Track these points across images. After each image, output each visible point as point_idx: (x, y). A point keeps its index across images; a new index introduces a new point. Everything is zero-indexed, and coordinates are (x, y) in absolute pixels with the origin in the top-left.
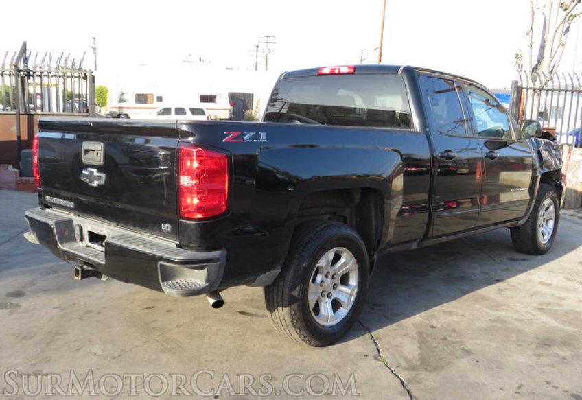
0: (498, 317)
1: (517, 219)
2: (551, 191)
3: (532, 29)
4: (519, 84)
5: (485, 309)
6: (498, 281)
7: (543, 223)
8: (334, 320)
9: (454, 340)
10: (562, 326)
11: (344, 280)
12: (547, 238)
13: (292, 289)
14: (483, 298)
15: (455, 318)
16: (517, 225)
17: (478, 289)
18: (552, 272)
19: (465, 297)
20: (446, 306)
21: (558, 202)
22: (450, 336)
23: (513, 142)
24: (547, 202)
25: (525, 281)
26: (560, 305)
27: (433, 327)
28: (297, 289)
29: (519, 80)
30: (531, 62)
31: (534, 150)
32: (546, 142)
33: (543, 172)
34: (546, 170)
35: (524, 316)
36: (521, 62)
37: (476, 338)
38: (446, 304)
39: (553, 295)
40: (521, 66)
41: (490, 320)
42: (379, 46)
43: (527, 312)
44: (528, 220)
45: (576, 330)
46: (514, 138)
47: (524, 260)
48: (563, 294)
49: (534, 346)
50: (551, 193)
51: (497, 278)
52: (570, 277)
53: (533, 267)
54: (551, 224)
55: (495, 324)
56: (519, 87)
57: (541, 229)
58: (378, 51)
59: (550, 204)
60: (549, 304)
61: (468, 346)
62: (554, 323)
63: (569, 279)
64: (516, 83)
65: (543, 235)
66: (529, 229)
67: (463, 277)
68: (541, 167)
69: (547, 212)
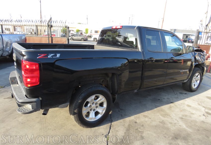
0: (163, 121)
1: (184, 80)
2: (199, 70)
3: (207, 12)
4: (199, 31)
5: (160, 116)
6: (172, 103)
7: (195, 81)
8: (95, 119)
9: (140, 130)
10: (187, 128)
11: (101, 105)
12: (196, 86)
13: (74, 110)
14: (162, 110)
15: (147, 119)
16: (184, 82)
17: (162, 106)
18: (194, 100)
19: (155, 109)
20: (146, 113)
21: (202, 74)
22: (140, 128)
23: (184, 54)
24: (197, 74)
25: (181, 104)
26: (191, 117)
27: (136, 123)
28: (76, 110)
29: (199, 29)
30: (206, 23)
31: (193, 56)
32: (199, 53)
33: (196, 64)
34: (197, 63)
35: (174, 121)
36: (202, 23)
37: (149, 131)
38: (146, 112)
39: (190, 111)
40: (202, 24)
41: (159, 122)
42: (163, 18)
43: (176, 119)
44: (188, 81)
45: (192, 131)
46: (184, 52)
47: (186, 94)
48: (194, 112)
49: (171, 138)
50: (199, 71)
51: (172, 101)
52: (200, 103)
53: (187, 98)
54: (198, 82)
55: (160, 124)
56: (199, 32)
57: (194, 83)
58: (163, 19)
59: (198, 75)
60: (186, 116)
61: (144, 135)
62: (184, 126)
63: (199, 104)
64: (198, 30)
65: (195, 85)
66: (188, 84)
67: (159, 99)
68: (195, 62)
69: (197, 77)
